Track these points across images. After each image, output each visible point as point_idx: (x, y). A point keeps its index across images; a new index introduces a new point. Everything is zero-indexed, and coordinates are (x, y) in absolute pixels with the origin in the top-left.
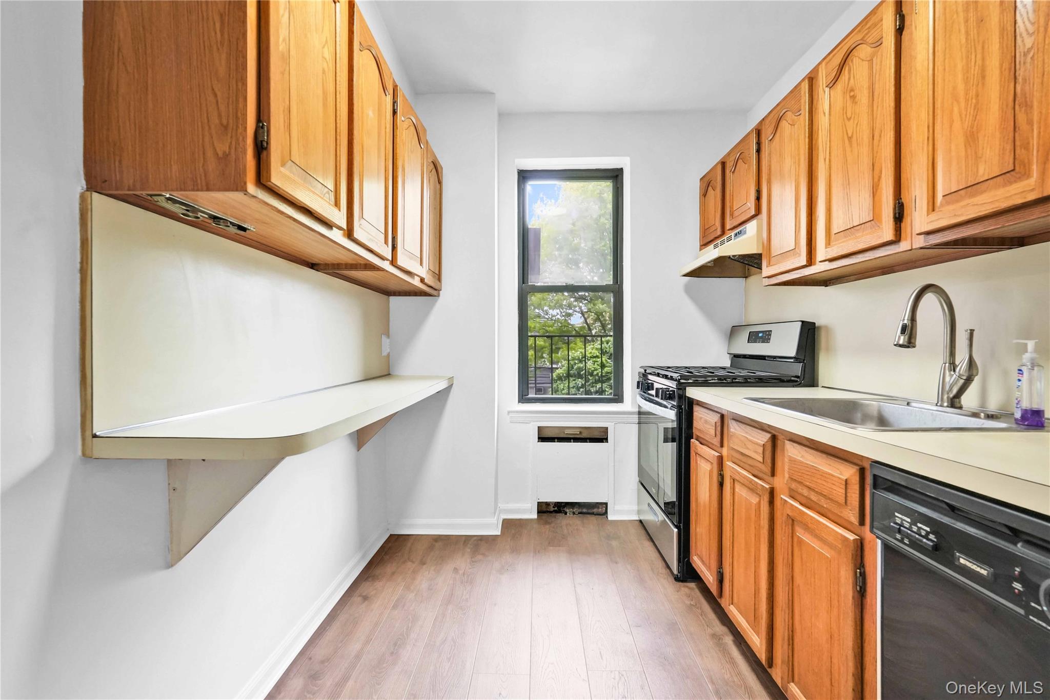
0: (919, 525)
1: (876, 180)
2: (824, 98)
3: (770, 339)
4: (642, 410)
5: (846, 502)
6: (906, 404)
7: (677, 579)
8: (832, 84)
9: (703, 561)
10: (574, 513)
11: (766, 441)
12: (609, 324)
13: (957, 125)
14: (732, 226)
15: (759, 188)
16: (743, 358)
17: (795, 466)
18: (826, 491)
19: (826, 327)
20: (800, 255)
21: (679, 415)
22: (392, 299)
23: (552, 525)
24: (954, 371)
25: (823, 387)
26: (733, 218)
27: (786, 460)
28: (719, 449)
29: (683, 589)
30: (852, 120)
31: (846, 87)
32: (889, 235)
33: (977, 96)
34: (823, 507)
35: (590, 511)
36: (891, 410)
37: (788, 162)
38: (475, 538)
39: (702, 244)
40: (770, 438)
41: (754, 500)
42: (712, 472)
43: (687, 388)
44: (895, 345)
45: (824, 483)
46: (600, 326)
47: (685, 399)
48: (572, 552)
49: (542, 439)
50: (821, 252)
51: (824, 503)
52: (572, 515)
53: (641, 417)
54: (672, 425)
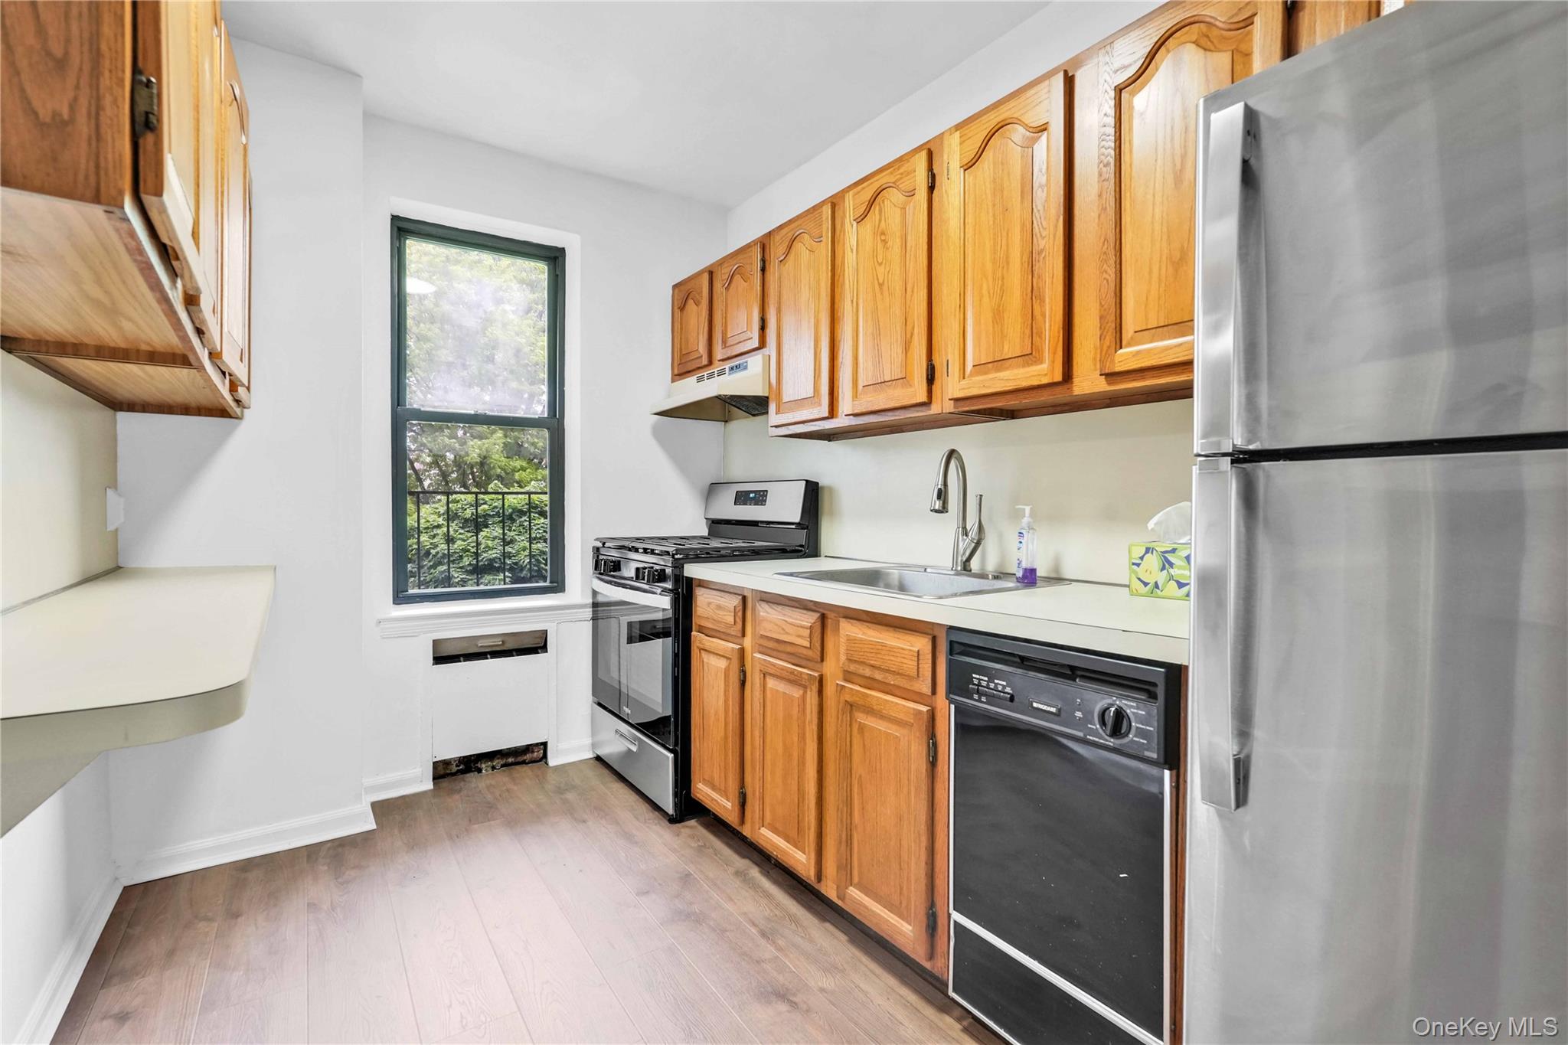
0: (996, 681)
1: (908, 336)
2: (851, 234)
3: (765, 501)
4: (600, 599)
5: (918, 675)
6: (923, 570)
7: (672, 820)
8: (861, 219)
9: (714, 788)
10: (493, 768)
11: (813, 622)
12: (453, 472)
13: (986, 299)
14: (725, 357)
15: (763, 315)
16: (725, 524)
17: (856, 645)
18: (894, 667)
19: (830, 489)
20: (820, 405)
21: (675, 603)
22: (122, 416)
23: (464, 792)
24: (967, 535)
25: (826, 556)
26: (725, 347)
27: (843, 640)
28: (739, 641)
29: (682, 830)
30: (883, 265)
31: (877, 227)
32: (922, 397)
33: (1003, 278)
34: (889, 684)
35: (520, 759)
36: (910, 577)
37: (805, 294)
38: (329, 845)
39: (676, 372)
40: (818, 618)
41: (796, 693)
42: (729, 670)
43: (685, 565)
44: (931, 510)
45: (892, 658)
46: (438, 476)
47: (683, 579)
48: (512, 823)
49: (439, 660)
50: (846, 405)
51: (891, 680)
52: (491, 771)
53: (598, 611)
54: (663, 615)
